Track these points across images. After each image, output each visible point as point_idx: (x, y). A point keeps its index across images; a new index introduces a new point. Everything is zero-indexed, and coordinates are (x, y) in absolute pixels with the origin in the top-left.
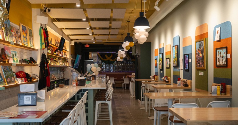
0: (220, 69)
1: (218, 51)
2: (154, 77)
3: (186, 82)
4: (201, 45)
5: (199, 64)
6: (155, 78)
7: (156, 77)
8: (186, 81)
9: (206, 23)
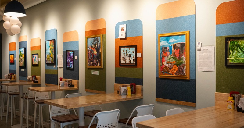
0: (125, 68)
1: (122, 50)
2: (9, 76)
3: (71, 82)
4: (96, 41)
5: (92, 63)
6: (11, 76)
7: (13, 76)
8: (71, 80)
9: (103, 19)
